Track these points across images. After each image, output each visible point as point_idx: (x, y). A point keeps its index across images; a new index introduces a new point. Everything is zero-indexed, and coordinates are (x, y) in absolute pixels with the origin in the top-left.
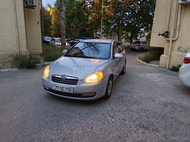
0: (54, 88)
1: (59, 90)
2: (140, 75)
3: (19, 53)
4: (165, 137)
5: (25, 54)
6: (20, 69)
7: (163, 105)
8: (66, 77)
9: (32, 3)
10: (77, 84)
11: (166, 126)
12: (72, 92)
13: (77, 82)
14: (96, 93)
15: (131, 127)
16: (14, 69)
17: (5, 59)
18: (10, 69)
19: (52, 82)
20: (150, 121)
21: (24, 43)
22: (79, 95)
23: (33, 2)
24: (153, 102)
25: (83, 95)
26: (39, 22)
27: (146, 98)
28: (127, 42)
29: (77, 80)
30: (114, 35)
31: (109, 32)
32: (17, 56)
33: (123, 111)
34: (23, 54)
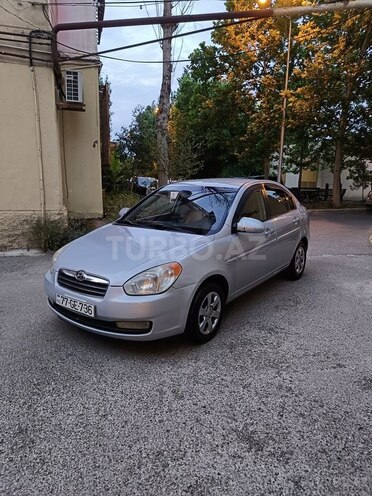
0: (59, 301)
1: (68, 306)
2: (346, 285)
3: (45, 214)
4: (296, 483)
5: (57, 217)
6: (45, 252)
7: (364, 382)
8: (85, 276)
9: (75, 99)
10: (103, 296)
11: (324, 451)
12: (93, 315)
13: (105, 291)
14: (151, 323)
15: (210, 433)
16: (33, 253)
17: (15, 228)
18: (25, 252)
19: (57, 284)
20: (284, 425)
21: (56, 192)
22: (111, 325)
23: (77, 94)
24: (333, 370)
25: (120, 325)
26: (96, 142)
27: (319, 354)
28: (359, 186)
29: (106, 286)
30: (323, 168)
31: (307, 160)
32: (39, 221)
33: (223, 382)
34: (53, 218)
